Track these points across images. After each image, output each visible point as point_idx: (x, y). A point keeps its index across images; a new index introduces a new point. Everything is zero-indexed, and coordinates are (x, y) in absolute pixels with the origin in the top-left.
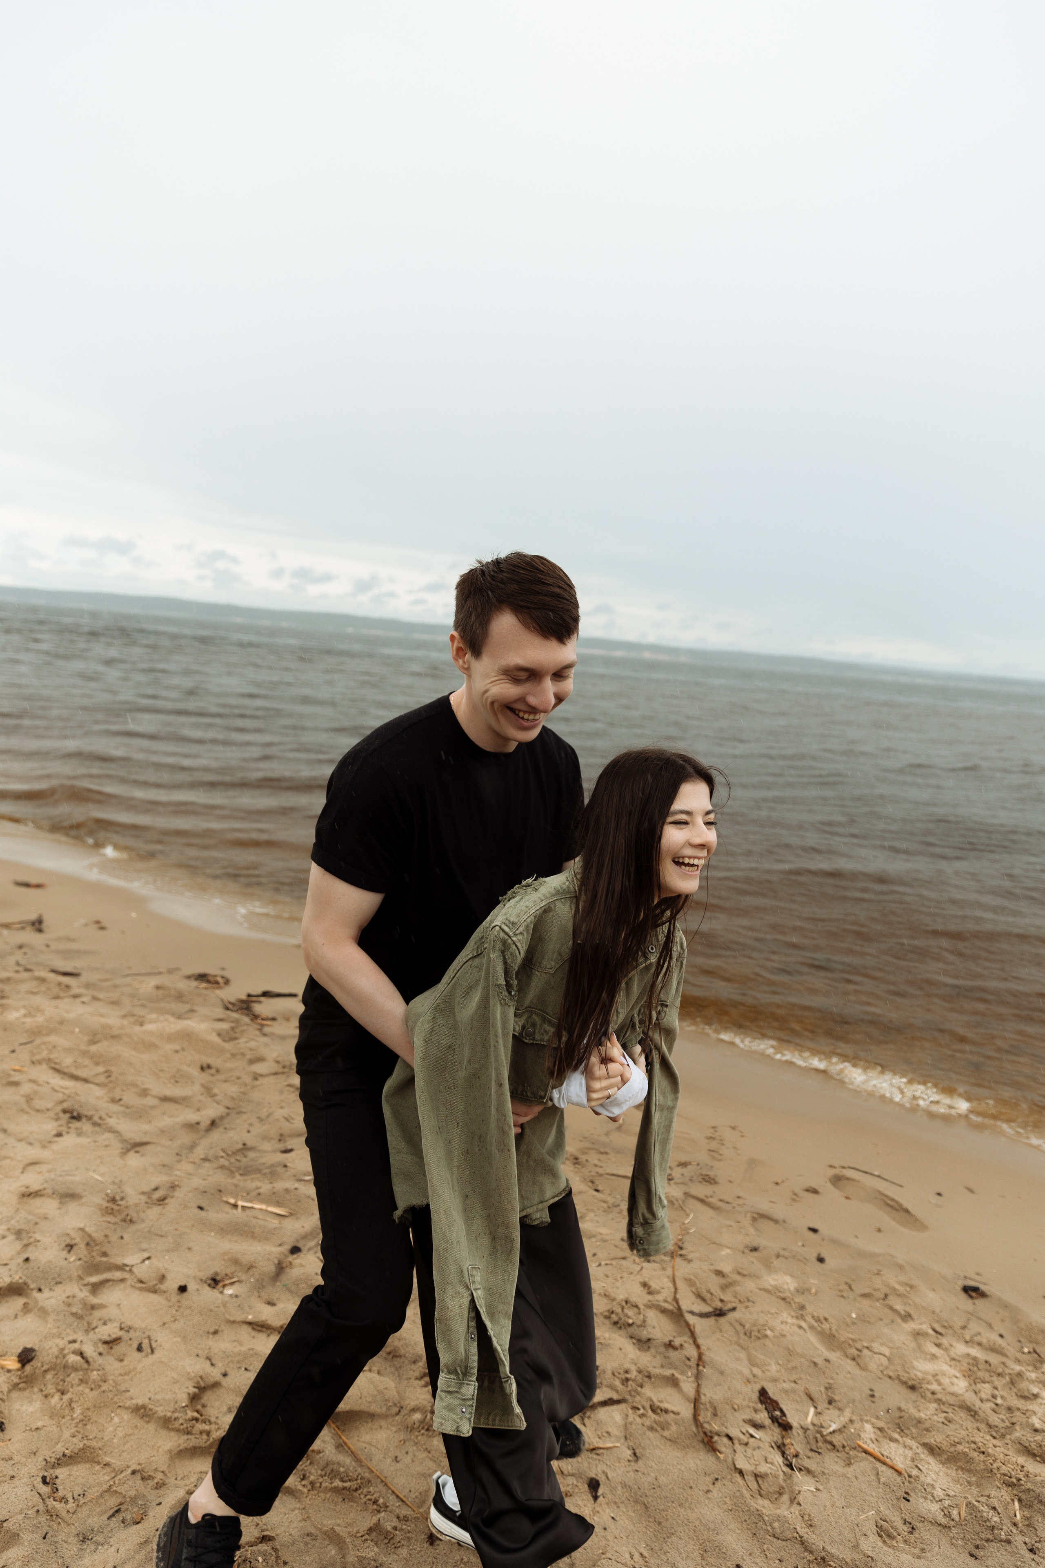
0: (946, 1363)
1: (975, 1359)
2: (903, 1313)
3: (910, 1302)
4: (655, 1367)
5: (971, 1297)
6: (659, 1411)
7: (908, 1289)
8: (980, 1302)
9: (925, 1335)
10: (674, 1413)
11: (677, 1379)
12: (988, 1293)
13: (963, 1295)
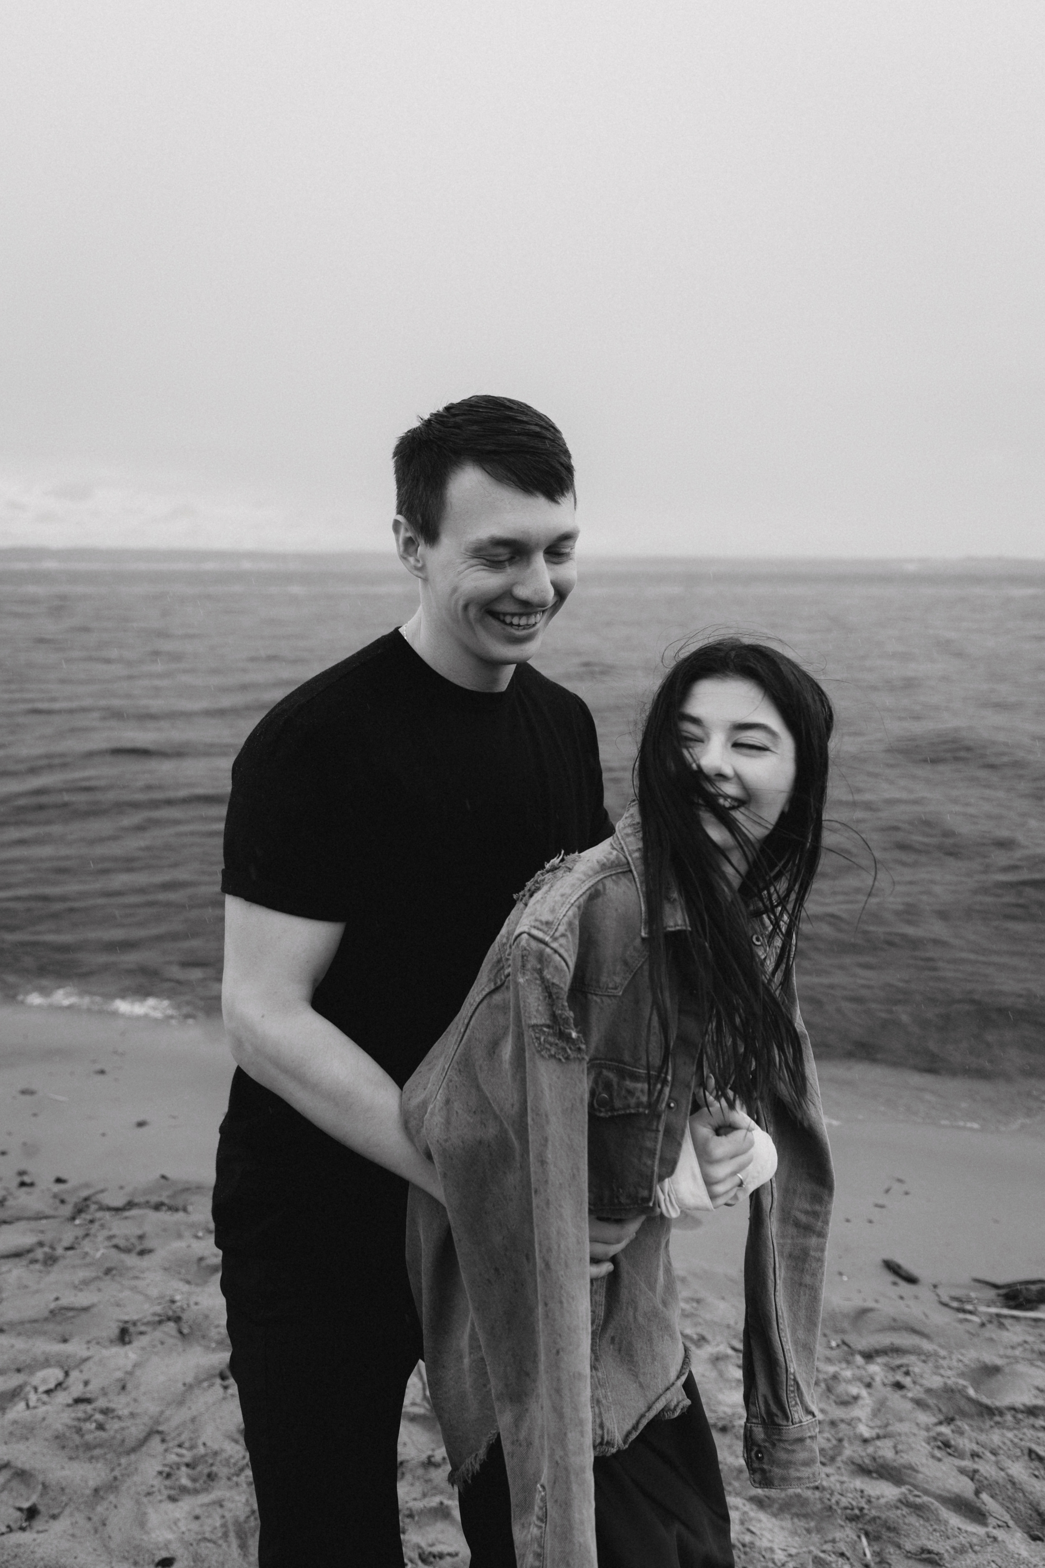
2: (695, 1337)
3: (700, 1320)
4: (415, 1499)
6: (432, 1559)
7: (695, 1305)
9: (726, 1357)
10: (450, 1555)
11: (447, 1507)
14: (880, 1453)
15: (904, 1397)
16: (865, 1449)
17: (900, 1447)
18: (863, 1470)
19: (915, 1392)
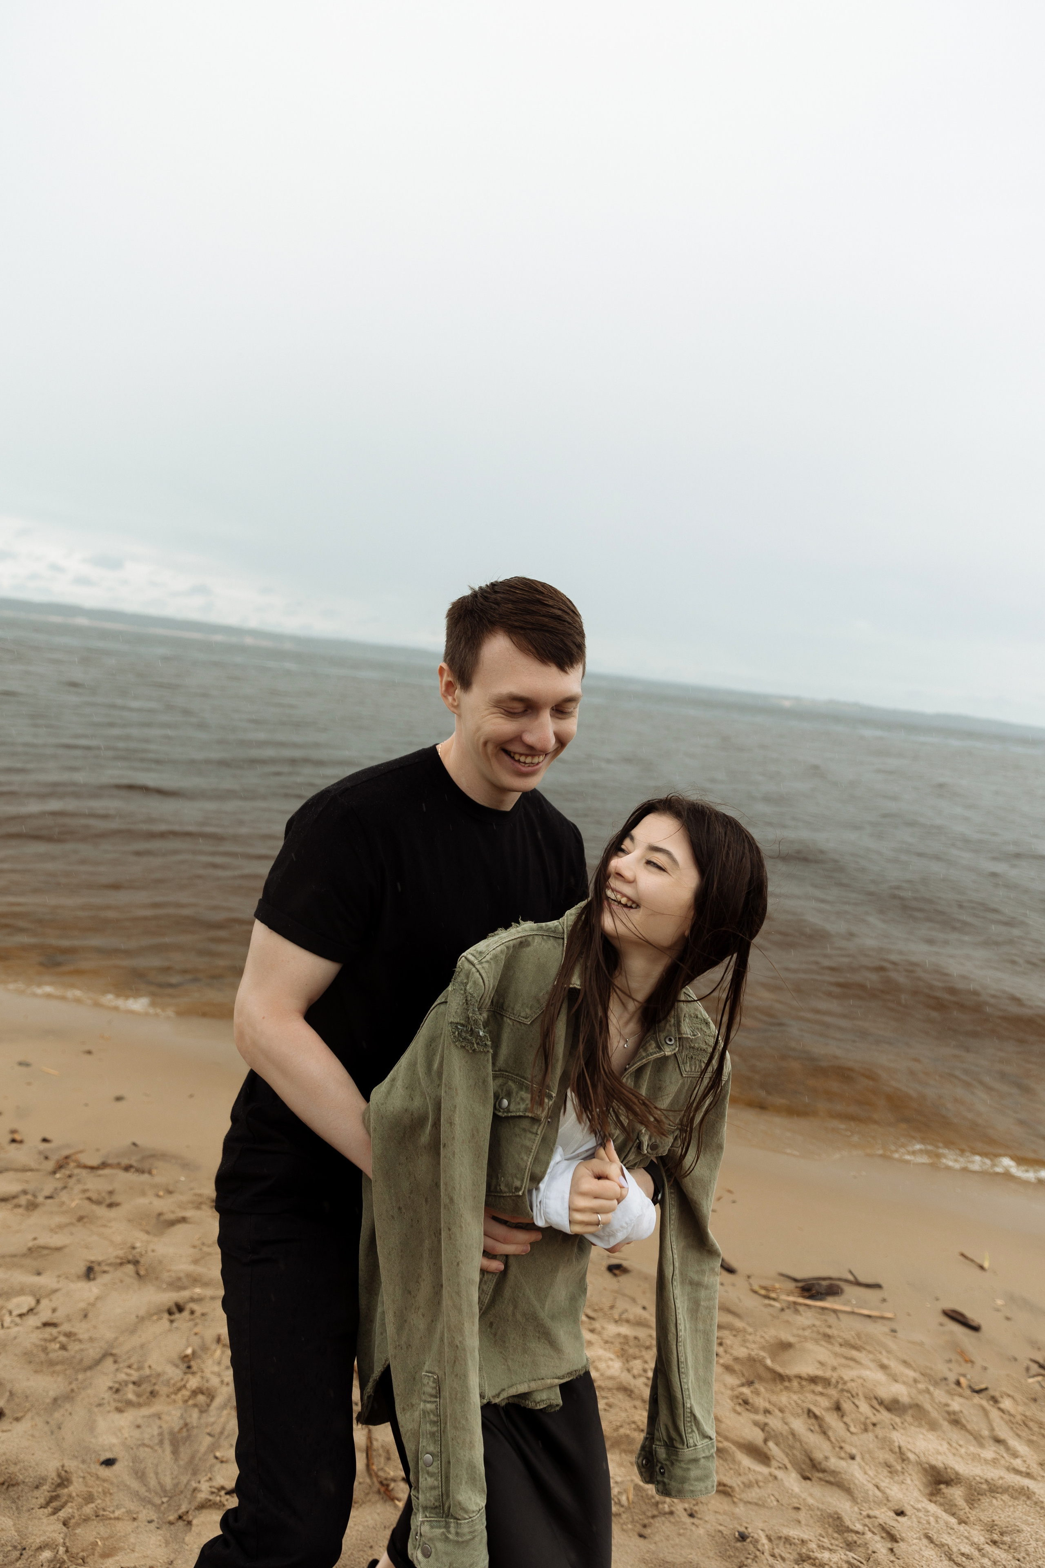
0: (601, 1348)
1: (626, 1337)
5: (615, 1275)
8: (624, 1279)
12: (629, 1268)
13: (608, 1275)
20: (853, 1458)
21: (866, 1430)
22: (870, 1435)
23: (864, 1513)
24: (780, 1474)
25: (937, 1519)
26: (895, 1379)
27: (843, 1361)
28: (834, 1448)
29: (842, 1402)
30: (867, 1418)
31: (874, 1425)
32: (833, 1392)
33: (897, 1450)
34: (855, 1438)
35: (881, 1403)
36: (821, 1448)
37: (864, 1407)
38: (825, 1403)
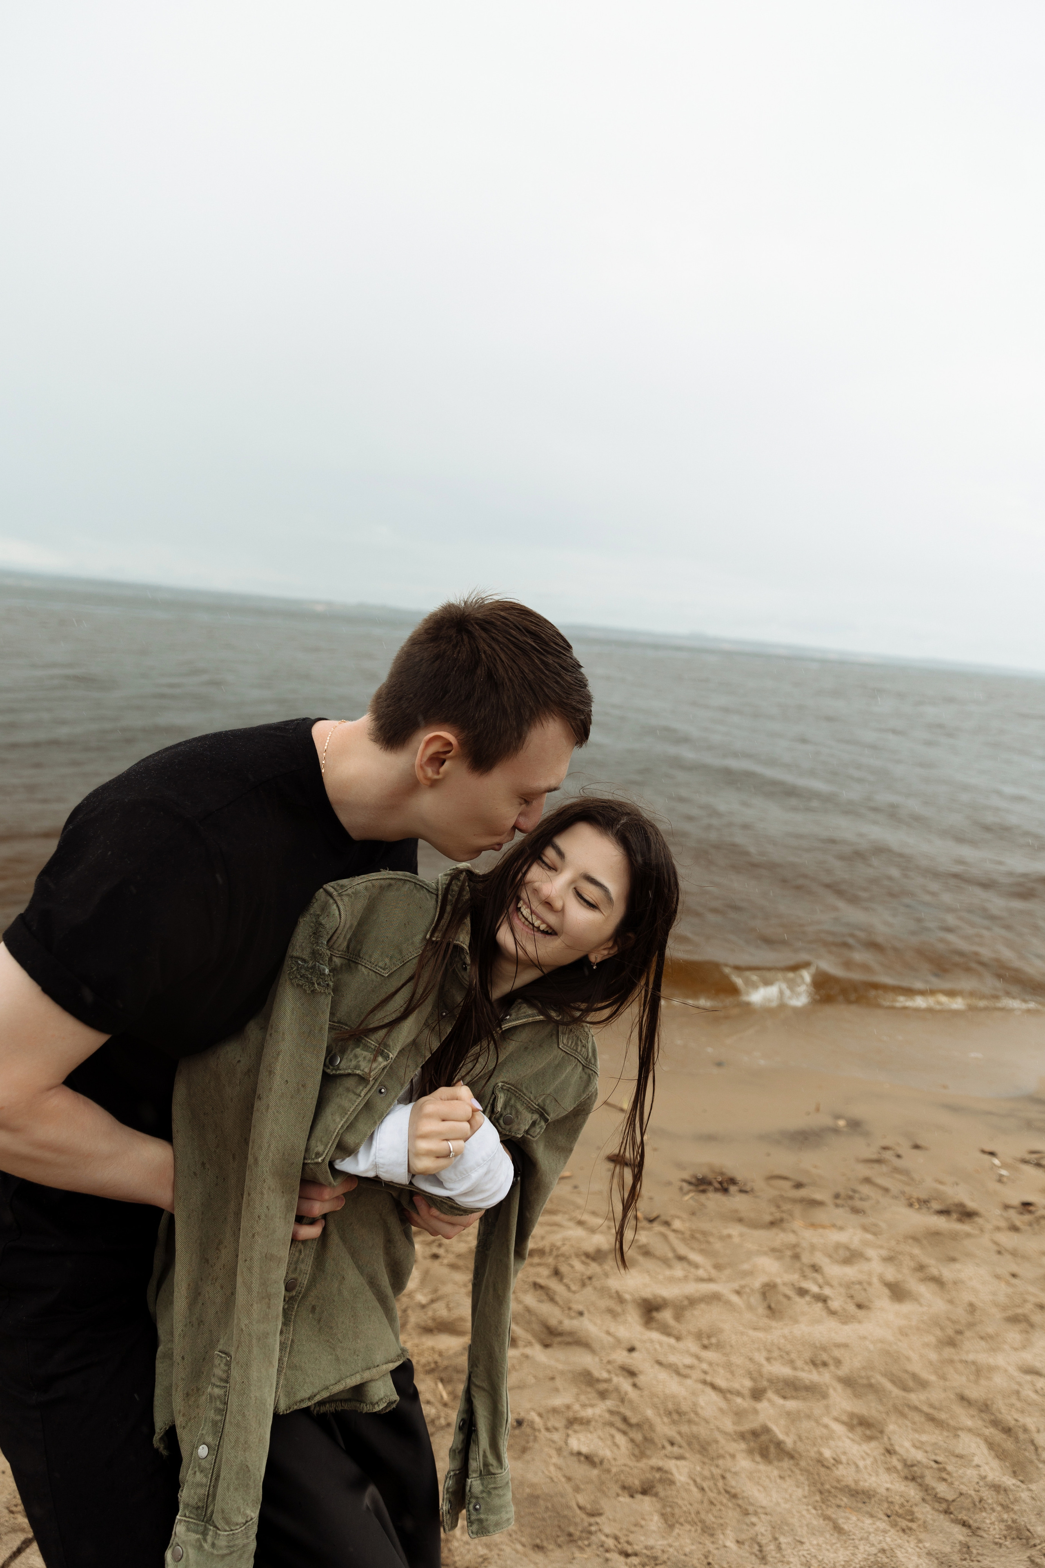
14: (438, 1314)
15: (442, 1264)
16: (426, 1314)
17: (451, 1305)
18: (428, 1330)
19: (450, 1258)
20: (581, 1314)
21: (584, 1285)
22: (589, 1290)
23: (605, 1361)
24: (528, 1351)
25: (661, 1344)
26: (593, 1231)
27: (548, 1228)
28: (563, 1311)
29: (559, 1267)
30: (583, 1274)
31: (590, 1278)
32: (550, 1260)
33: (615, 1295)
34: (577, 1295)
35: (587, 1255)
36: (552, 1314)
37: (578, 1265)
38: (545, 1272)
